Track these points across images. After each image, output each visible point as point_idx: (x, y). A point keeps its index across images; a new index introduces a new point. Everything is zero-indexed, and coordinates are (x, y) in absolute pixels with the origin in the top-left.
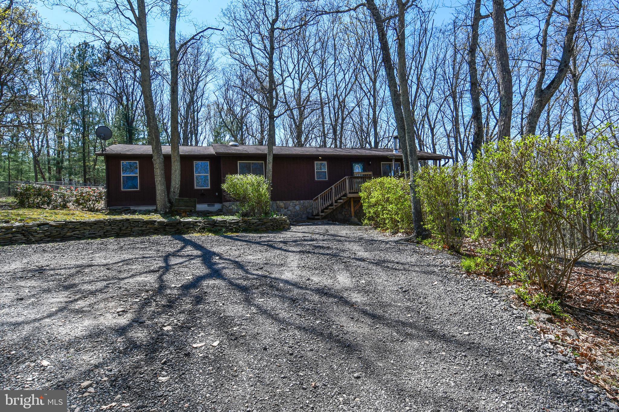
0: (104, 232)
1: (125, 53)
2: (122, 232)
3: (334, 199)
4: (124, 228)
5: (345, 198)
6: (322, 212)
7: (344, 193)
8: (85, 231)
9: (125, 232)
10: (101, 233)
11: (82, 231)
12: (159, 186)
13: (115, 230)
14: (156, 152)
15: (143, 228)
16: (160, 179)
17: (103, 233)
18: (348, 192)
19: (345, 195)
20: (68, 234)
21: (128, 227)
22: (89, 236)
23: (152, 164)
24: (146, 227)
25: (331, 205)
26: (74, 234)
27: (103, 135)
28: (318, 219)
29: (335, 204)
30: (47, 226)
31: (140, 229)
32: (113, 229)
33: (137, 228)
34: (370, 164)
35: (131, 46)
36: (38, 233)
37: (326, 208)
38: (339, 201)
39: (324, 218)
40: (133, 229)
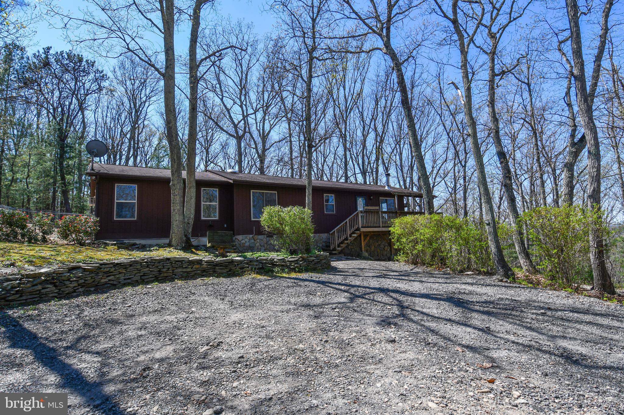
0: (141, 276)
1: (67, 62)
2: (162, 275)
3: (349, 232)
4: (165, 270)
5: (358, 232)
6: (339, 246)
7: (356, 227)
8: (120, 275)
9: (165, 275)
10: (137, 278)
11: (117, 276)
12: (177, 216)
13: (154, 273)
14: (176, 175)
15: (189, 270)
16: (178, 207)
17: (139, 277)
18: (360, 226)
19: (358, 229)
20: (103, 281)
21: (169, 268)
22: (126, 281)
23: (169, 189)
24: (192, 268)
25: (346, 239)
26: (109, 280)
27: (95, 150)
28: (335, 254)
29: (350, 238)
30: (81, 270)
31: (184, 270)
32: (151, 271)
33: (180, 270)
34: (371, 199)
35: (75, 55)
36: (71, 281)
37: (342, 243)
38: (353, 235)
39: (341, 252)
40: (176, 271)
